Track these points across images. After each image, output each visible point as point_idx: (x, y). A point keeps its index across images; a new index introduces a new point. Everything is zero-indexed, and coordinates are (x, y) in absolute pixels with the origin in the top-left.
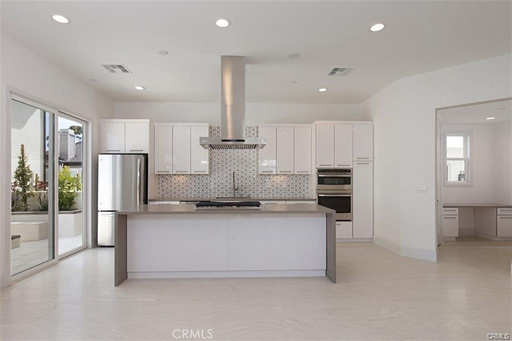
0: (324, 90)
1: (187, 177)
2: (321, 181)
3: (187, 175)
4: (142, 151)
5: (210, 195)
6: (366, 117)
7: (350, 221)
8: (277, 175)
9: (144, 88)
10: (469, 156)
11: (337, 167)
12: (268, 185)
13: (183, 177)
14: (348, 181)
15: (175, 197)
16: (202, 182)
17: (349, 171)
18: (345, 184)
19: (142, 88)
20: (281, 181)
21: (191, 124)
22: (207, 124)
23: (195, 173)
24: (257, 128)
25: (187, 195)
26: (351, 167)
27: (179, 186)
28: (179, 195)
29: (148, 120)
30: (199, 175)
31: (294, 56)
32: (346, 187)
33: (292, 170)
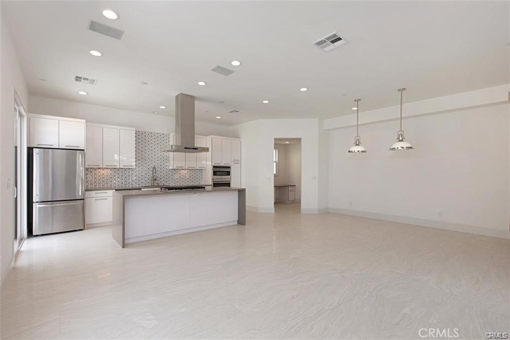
0: (219, 117)
1: (111, 170)
2: (215, 173)
3: (111, 169)
4: (78, 147)
5: (132, 184)
6: (235, 136)
8: (183, 169)
9: (88, 93)
10: (277, 161)
11: (223, 165)
12: (177, 176)
13: (107, 170)
15: (100, 187)
16: (125, 174)
17: (229, 167)
18: (228, 175)
19: (85, 94)
20: (185, 174)
21: (120, 127)
22: (134, 129)
23: (123, 167)
24: (169, 135)
25: (111, 185)
26: (230, 165)
27: (103, 178)
28: (103, 185)
29: (84, 121)
30: (129, 169)
31: (222, 102)
32: (229, 177)
33: (195, 166)
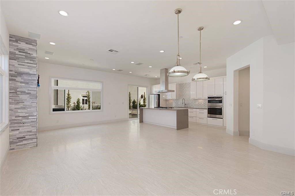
2: (209, 102)
7: (222, 118)
8: (203, 99)
11: (216, 96)
12: (197, 103)
14: (221, 102)
18: (220, 103)
26: (222, 96)
32: (220, 104)
33: (202, 97)
